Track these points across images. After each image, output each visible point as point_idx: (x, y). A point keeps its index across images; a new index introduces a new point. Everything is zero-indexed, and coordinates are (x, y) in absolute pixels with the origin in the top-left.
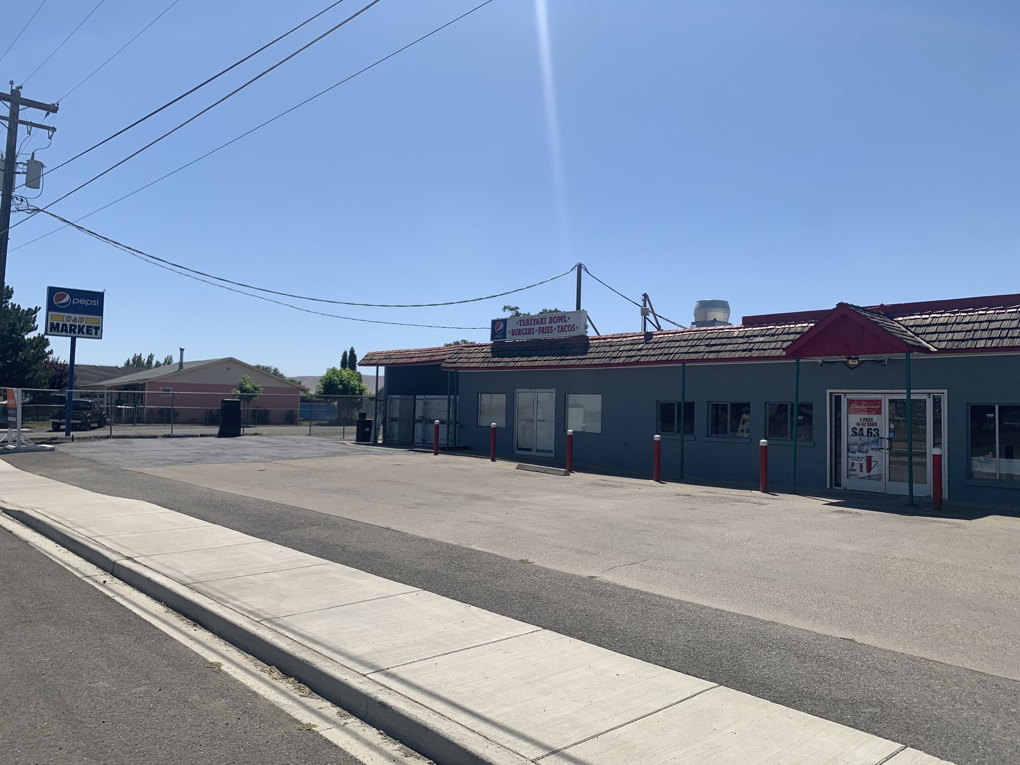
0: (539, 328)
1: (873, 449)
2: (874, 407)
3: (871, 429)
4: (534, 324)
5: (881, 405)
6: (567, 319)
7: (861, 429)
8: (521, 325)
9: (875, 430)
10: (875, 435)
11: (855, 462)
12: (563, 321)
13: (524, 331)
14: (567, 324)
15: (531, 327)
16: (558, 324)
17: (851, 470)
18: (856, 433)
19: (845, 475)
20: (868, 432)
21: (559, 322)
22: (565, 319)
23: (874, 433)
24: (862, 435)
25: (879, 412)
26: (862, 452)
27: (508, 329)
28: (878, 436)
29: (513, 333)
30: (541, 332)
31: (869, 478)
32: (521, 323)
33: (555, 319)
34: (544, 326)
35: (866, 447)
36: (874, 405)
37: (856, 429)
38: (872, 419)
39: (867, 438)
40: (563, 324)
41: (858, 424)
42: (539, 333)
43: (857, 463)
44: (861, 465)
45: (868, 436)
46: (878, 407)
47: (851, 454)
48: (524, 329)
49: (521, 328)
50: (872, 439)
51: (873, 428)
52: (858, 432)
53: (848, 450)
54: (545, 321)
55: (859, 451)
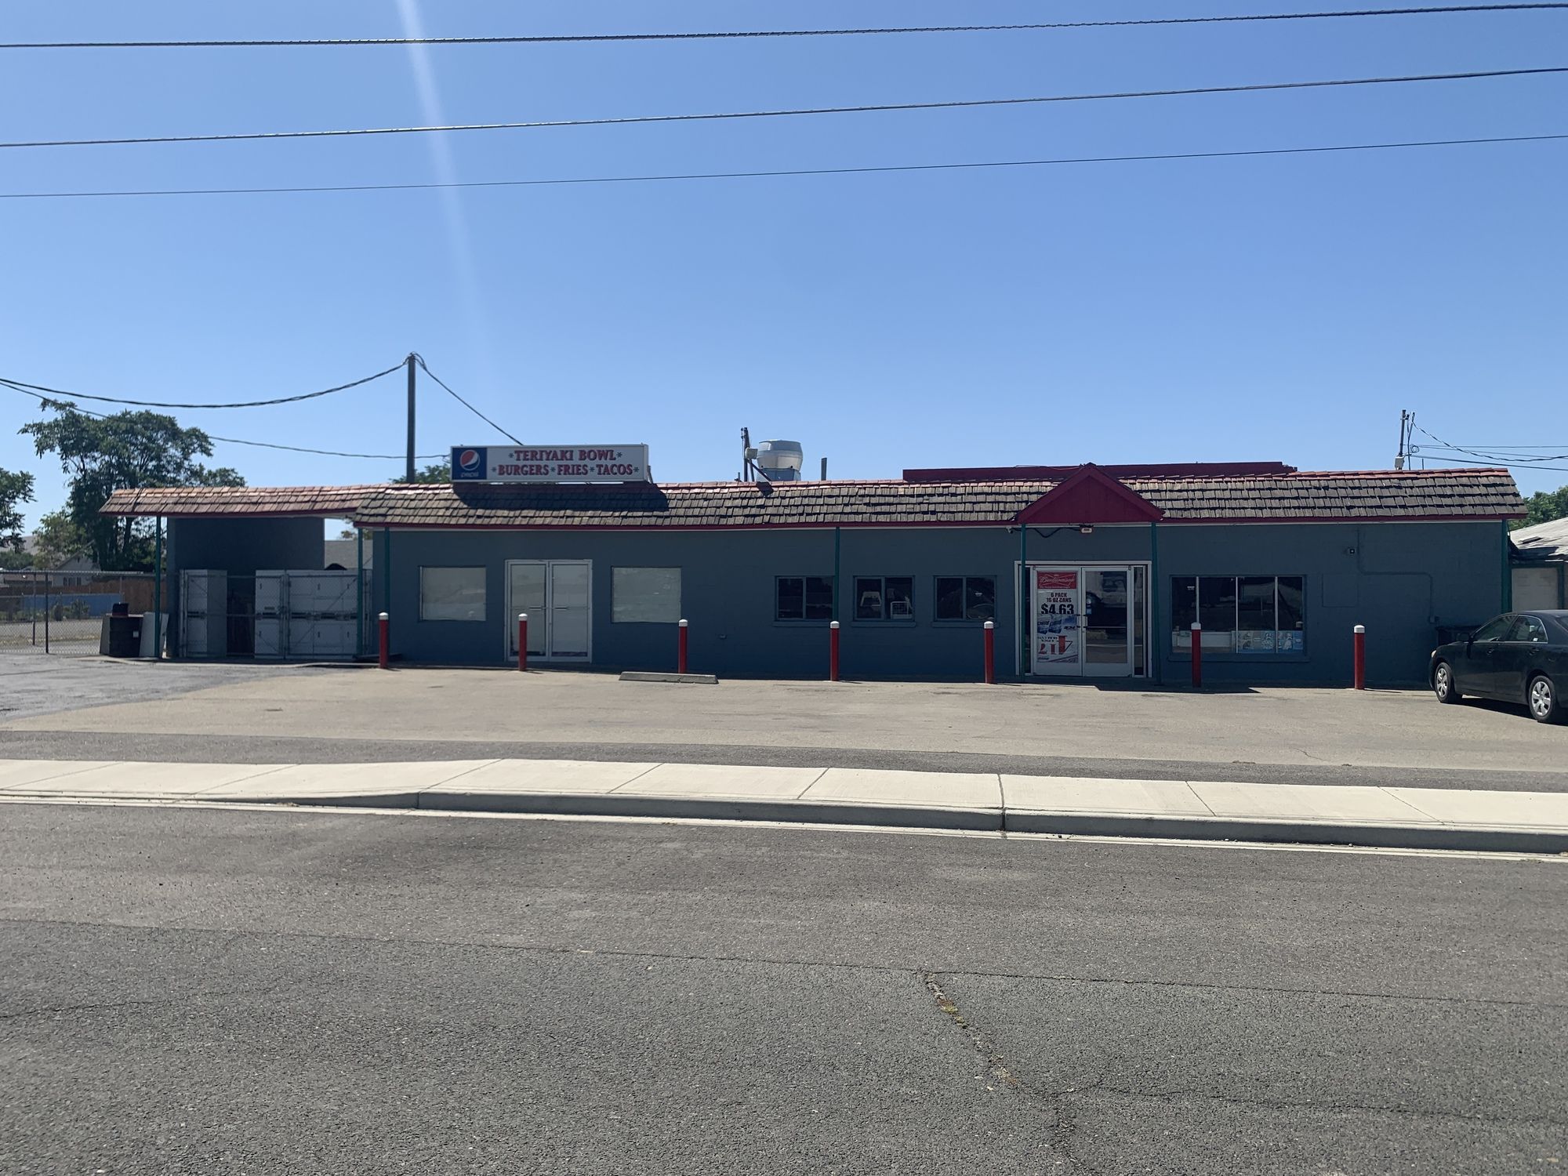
0: (560, 466)
1: (1066, 628)
2: (1070, 580)
3: (1064, 606)
4: (548, 459)
5: (1076, 577)
6: (615, 455)
7: (1053, 606)
8: (518, 459)
9: (1068, 606)
10: (1068, 612)
11: (1046, 643)
12: (609, 457)
13: (525, 469)
14: (617, 462)
15: (542, 463)
16: (597, 461)
17: (1040, 653)
18: (1046, 611)
19: (1036, 659)
20: (1061, 609)
21: (600, 459)
22: (612, 455)
23: (1068, 609)
24: (1054, 612)
25: (1074, 586)
26: (1055, 632)
27: (490, 465)
28: (1072, 613)
29: (502, 470)
30: (562, 472)
31: (1063, 660)
32: (518, 456)
33: (592, 454)
34: (569, 463)
35: (1058, 625)
36: (1068, 578)
37: (1047, 606)
38: (1065, 594)
39: (1060, 615)
40: (609, 463)
41: (1049, 600)
42: (559, 474)
43: (1048, 645)
44: (1053, 647)
45: (1061, 613)
46: (1073, 580)
47: (1041, 635)
48: (525, 466)
49: (521, 463)
50: (1065, 616)
51: (1066, 604)
52: (1048, 609)
53: (1038, 631)
54: (571, 455)
55: (1051, 631)
